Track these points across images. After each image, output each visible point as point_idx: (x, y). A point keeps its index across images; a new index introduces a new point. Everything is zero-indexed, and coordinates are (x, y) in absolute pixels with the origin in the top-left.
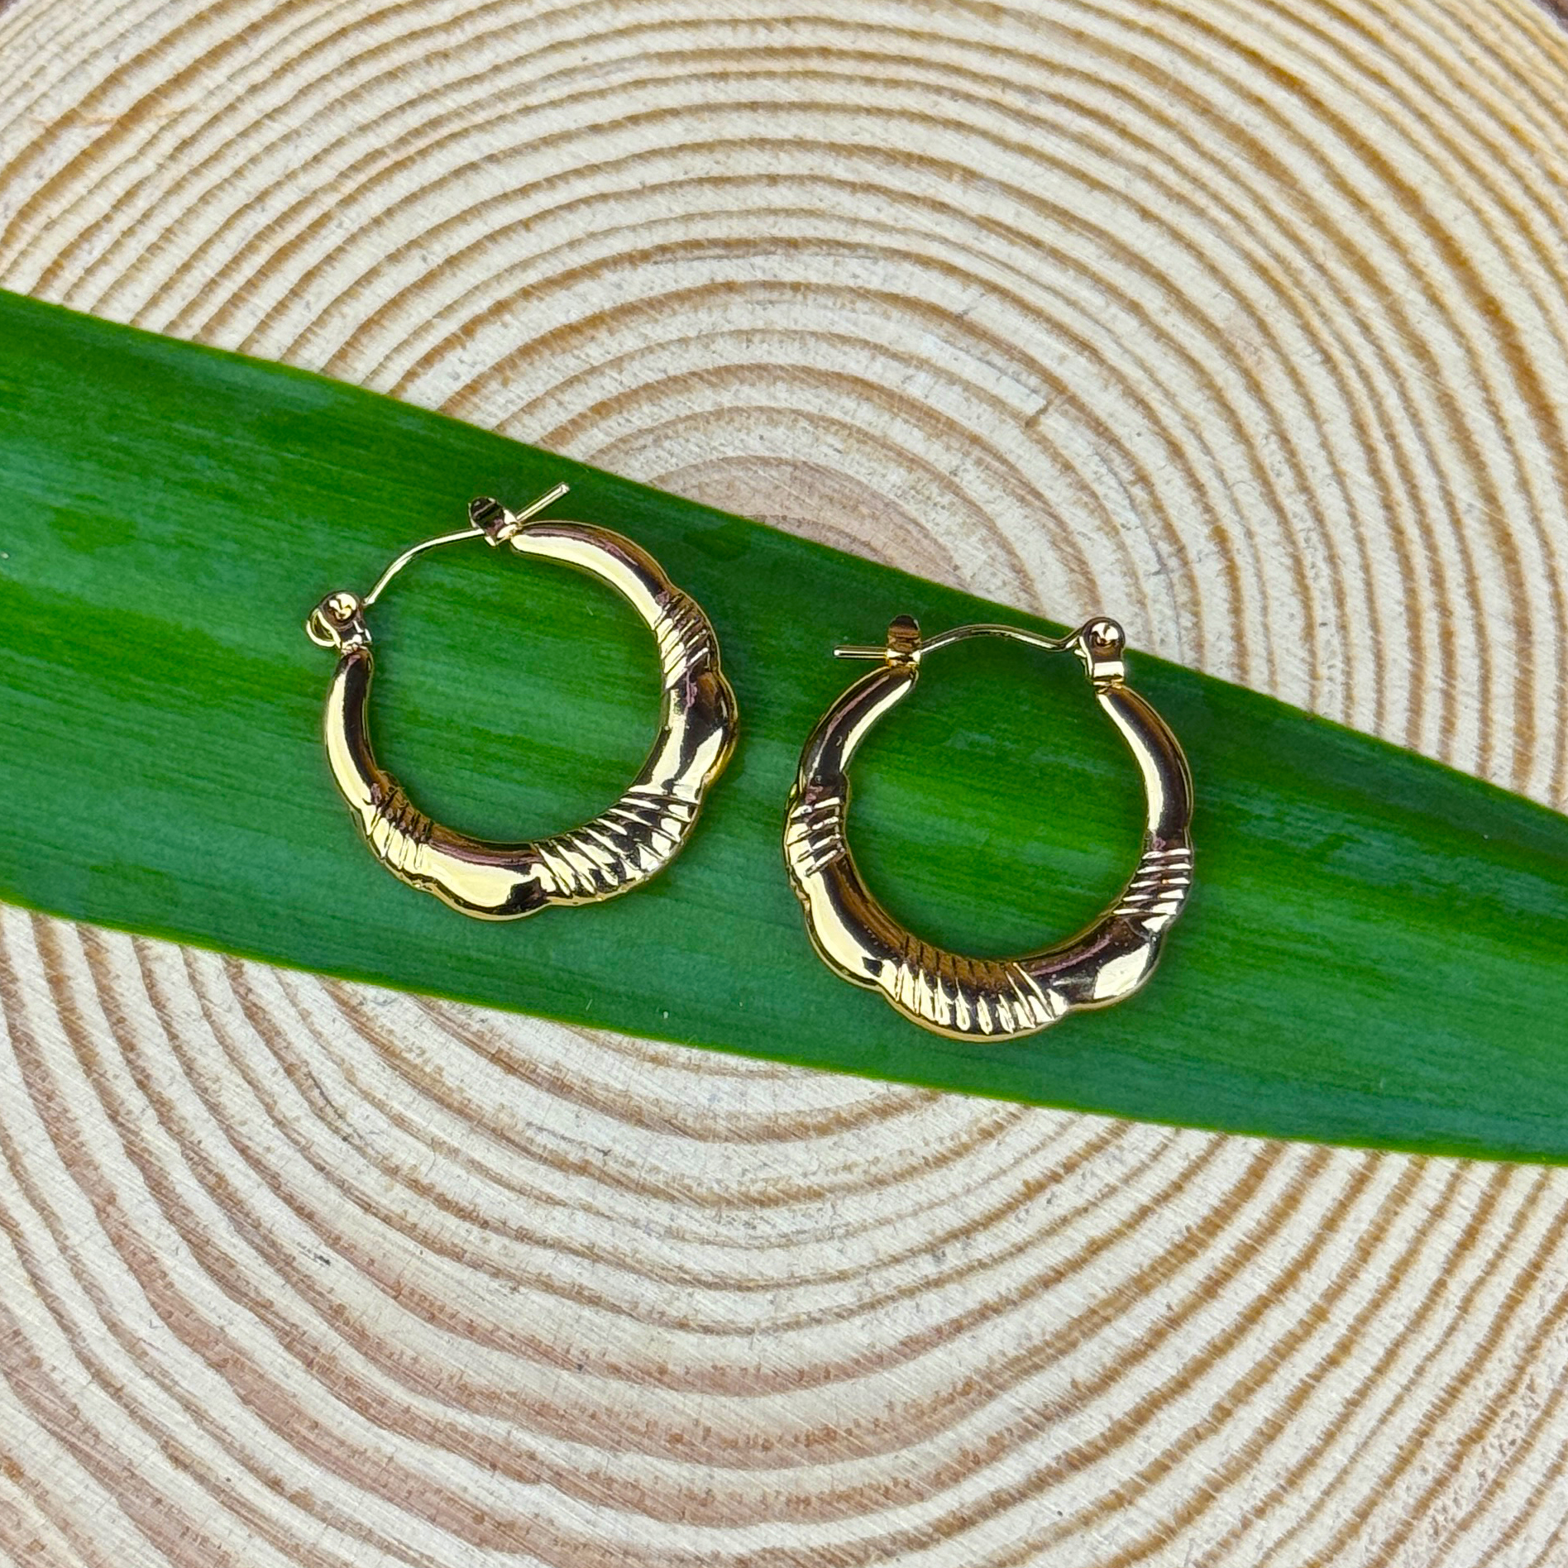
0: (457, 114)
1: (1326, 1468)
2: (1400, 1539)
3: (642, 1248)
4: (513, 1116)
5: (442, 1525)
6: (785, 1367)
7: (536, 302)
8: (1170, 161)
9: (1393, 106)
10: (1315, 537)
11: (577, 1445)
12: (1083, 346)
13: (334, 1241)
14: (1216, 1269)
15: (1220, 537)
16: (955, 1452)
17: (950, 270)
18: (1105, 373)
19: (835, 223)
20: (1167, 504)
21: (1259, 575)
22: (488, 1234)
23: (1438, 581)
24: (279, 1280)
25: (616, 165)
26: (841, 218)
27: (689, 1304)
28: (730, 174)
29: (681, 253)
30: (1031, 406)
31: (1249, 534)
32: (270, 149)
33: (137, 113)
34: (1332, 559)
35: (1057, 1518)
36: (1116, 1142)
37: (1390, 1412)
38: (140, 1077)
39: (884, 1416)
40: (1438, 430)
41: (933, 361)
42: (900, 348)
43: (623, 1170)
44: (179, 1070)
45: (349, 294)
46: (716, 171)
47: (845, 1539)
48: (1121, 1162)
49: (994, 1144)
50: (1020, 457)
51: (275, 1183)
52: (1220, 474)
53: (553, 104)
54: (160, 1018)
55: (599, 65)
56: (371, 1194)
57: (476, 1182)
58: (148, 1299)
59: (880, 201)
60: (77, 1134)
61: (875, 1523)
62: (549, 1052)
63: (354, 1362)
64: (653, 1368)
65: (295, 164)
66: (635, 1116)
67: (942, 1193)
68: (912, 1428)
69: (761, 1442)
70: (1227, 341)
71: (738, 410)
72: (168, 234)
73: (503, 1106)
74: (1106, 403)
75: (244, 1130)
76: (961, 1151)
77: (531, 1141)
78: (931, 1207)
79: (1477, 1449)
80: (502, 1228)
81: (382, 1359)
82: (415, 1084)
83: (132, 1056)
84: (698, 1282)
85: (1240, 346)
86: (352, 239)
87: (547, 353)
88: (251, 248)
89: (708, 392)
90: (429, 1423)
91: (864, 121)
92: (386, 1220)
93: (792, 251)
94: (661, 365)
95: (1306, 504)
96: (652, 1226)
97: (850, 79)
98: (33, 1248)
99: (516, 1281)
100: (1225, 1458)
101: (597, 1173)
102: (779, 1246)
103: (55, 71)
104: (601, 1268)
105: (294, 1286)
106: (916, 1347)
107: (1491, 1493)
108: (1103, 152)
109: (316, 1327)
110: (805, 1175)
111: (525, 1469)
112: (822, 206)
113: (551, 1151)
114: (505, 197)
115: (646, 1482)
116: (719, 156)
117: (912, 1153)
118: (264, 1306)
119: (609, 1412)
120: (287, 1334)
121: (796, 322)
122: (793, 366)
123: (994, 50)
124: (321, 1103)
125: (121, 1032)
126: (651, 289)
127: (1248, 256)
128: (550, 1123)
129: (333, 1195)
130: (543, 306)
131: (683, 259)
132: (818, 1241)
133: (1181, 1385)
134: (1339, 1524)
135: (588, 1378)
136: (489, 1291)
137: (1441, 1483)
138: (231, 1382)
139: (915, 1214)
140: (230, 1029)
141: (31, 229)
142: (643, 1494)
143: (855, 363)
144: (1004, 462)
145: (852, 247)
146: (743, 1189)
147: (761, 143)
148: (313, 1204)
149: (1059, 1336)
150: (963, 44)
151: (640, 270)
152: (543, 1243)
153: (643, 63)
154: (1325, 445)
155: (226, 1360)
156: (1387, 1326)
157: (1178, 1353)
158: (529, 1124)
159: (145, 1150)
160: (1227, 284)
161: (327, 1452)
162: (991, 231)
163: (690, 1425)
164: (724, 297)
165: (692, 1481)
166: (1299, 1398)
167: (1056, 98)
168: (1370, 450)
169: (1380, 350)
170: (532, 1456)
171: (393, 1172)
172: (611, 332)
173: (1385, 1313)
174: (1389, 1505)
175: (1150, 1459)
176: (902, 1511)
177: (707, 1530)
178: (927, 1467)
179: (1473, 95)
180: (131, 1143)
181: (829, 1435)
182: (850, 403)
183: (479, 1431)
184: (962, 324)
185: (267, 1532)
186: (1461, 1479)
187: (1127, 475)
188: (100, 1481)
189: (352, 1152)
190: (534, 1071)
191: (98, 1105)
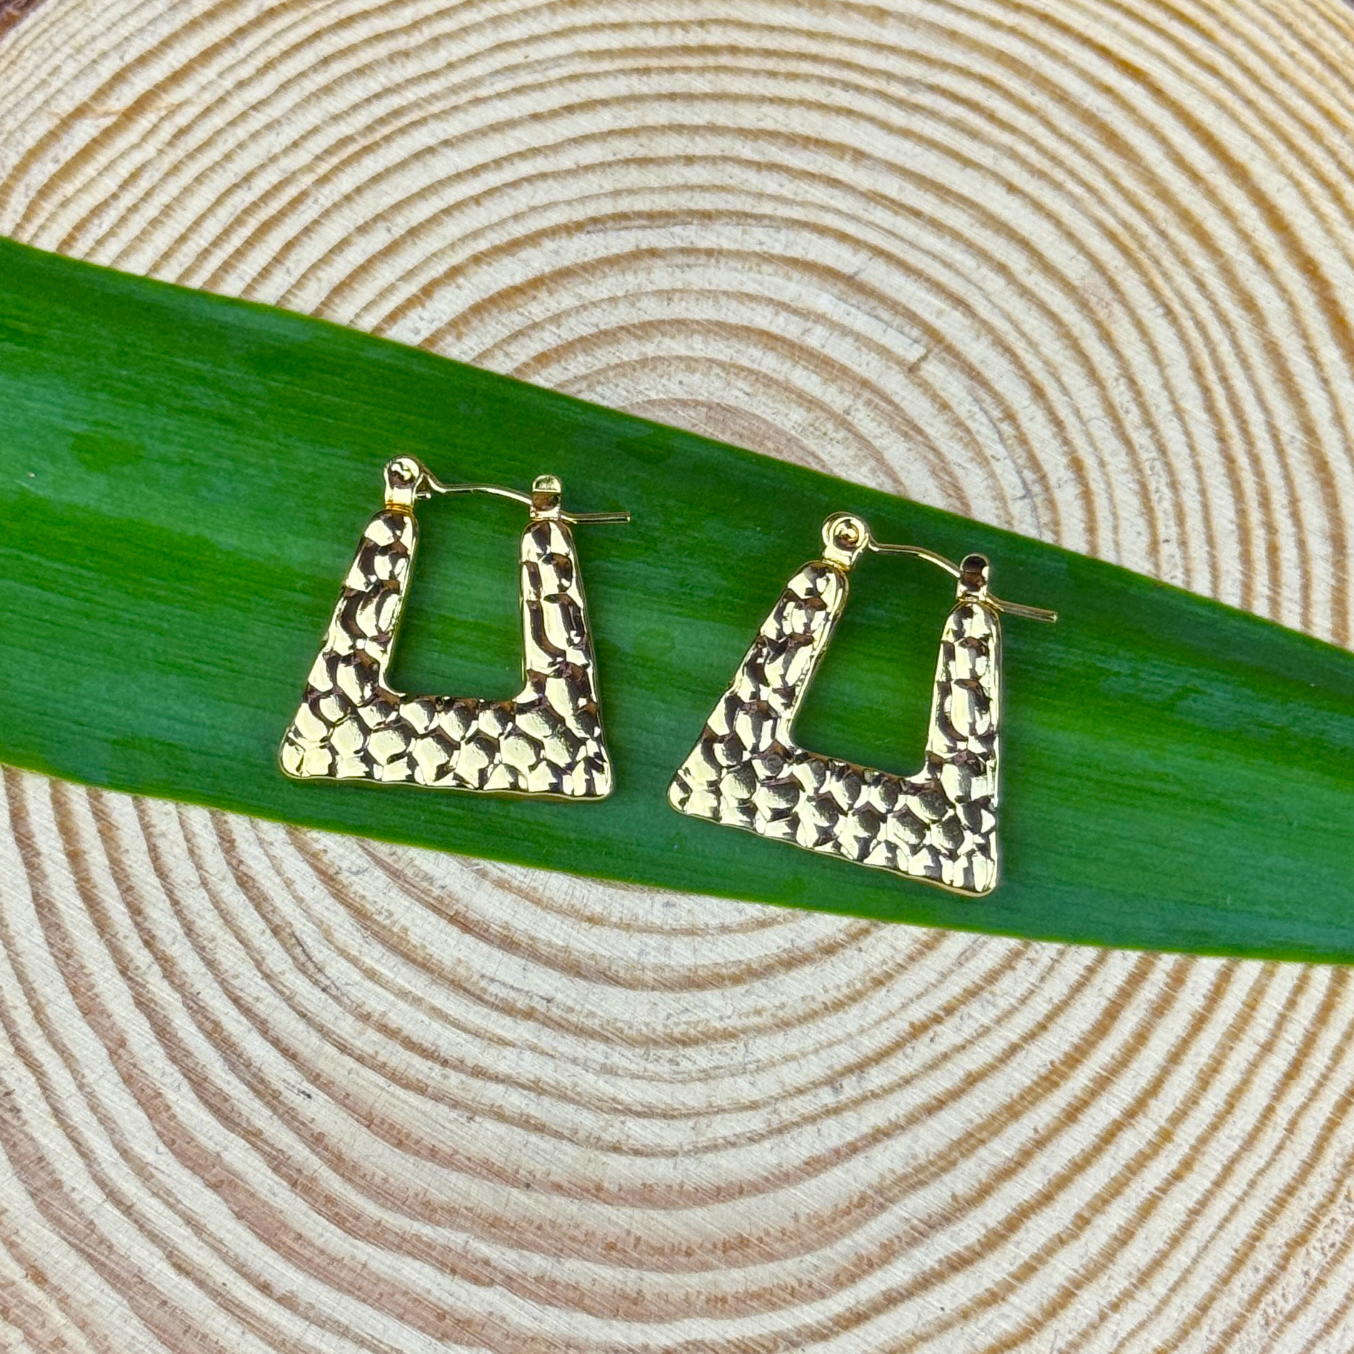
0: (417, 105)
1: (1171, 1269)
2: (1235, 1329)
3: (580, 1083)
4: (469, 969)
5: (409, 1323)
6: (705, 1184)
7: (485, 267)
8: (1032, 142)
9: (1224, 94)
10: (1158, 465)
11: (525, 1253)
12: (959, 302)
13: (315, 1078)
14: (1076, 1097)
15: (1077, 466)
16: (852, 1256)
17: (842, 237)
18: (977, 325)
19: (743, 197)
20: (1030, 437)
21: (1111, 499)
22: (448, 1071)
23: (1265, 503)
24: (267, 1112)
25: (555, 148)
26: (748, 193)
27: (621, 1131)
28: (652, 155)
29: (610, 224)
30: (914, 354)
31: (1102, 464)
32: (255, 136)
33: (140, 105)
34: (1174, 485)
35: (940, 1313)
36: (989, 988)
37: (1227, 1219)
38: (146, 937)
39: (790, 1226)
40: (1264, 374)
41: (829, 316)
42: (800, 305)
43: (564, 1015)
44: (180, 931)
45: (325, 260)
46: (641, 152)
47: (758, 1331)
48: (994, 1006)
49: (884, 991)
50: (904, 398)
51: (263, 1028)
52: (1077, 412)
53: (500, 96)
54: (164, 886)
55: (539, 62)
56: (346, 1037)
57: (436, 1026)
58: (154, 1128)
59: (783, 178)
60: (92, 986)
61: (781, 1317)
62: (499, 914)
63: (333, 1182)
64: (591, 1186)
65: (277, 149)
66: (573, 968)
67: (840, 1033)
68: (814, 1236)
69: (684, 1248)
70: (1082, 297)
71: (660, 358)
72: (167, 210)
73: (460, 961)
74: (977, 350)
75: (236, 982)
76: (855, 997)
77: (485, 991)
78: (830, 1045)
79: (1302, 1251)
80: (460, 1066)
81: (357, 1179)
82: (384, 942)
83: (139, 919)
84: (628, 1111)
85: (1093, 301)
86: (326, 214)
87: (495, 311)
88: (239, 221)
89: (634, 344)
90: (396, 1234)
91: (767, 109)
92: (360, 1059)
93: (706, 221)
94: (594, 320)
95: (1151, 437)
96: (589, 1063)
97: (756, 73)
98: (55, 1085)
99: (472, 1111)
100: (1084, 1262)
101: (541, 1018)
102: (700, 1080)
103: (69, 70)
104: (546, 1101)
105: (280, 1117)
106: (818, 1167)
107: (1313, 1290)
108: (974, 134)
109: (300, 1152)
110: (721, 1018)
111: (480, 1274)
112: (732, 182)
113: (502, 999)
114: (458, 177)
115: (585, 1284)
116: (643, 139)
117: (813, 999)
118: (254, 1135)
119: (553, 1224)
120: (275, 1158)
121: (710, 283)
122: (709, 321)
123: (879, 47)
124: (303, 958)
125: (130, 899)
126: (585, 255)
127: (1100, 224)
128: (500, 975)
129: (314, 1039)
130: (491, 270)
131: (613, 229)
132: (733, 1075)
133: (1046, 1198)
134: (1183, 1316)
135: (535, 1195)
136: (450, 1122)
137: (1271, 1280)
138: (226, 1201)
139: (816, 1051)
140: (224, 895)
141: (48, 206)
142: (583, 1294)
143: (761, 318)
144: (891, 402)
145: (758, 218)
146: (668, 1031)
147: (679, 129)
148: (296, 1045)
149: (941, 1156)
150: (853, 42)
151: (575, 239)
152: (496, 1079)
153: (577, 60)
154: (1167, 386)
155: (222, 1181)
156: (1224, 1146)
157: (1044, 1170)
158: (483, 976)
159: (152, 1000)
160: (1082, 248)
161: (309, 1260)
162: (878, 203)
163: (624, 1235)
164: (648, 262)
165: (625, 1283)
166: (1148, 1209)
167: (934, 89)
168: (1206, 391)
169: (1214, 305)
170: (487, 1263)
171: (365, 1018)
172: (551, 293)
173: (1222, 1135)
174: (1226, 1300)
175: (1020, 1262)
176: (806, 1308)
177: (638, 1326)
178: (828, 1270)
179: (1293, 83)
180: (139, 994)
181: (743, 1242)
182: (756, 353)
183: (441, 1240)
184: (852, 284)
185: (258, 1329)
186: (1289, 1277)
187: (997, 414)
188: (114, 1286)
189: (330, 1001)
190: (486, 930)
191: (111, 962)
